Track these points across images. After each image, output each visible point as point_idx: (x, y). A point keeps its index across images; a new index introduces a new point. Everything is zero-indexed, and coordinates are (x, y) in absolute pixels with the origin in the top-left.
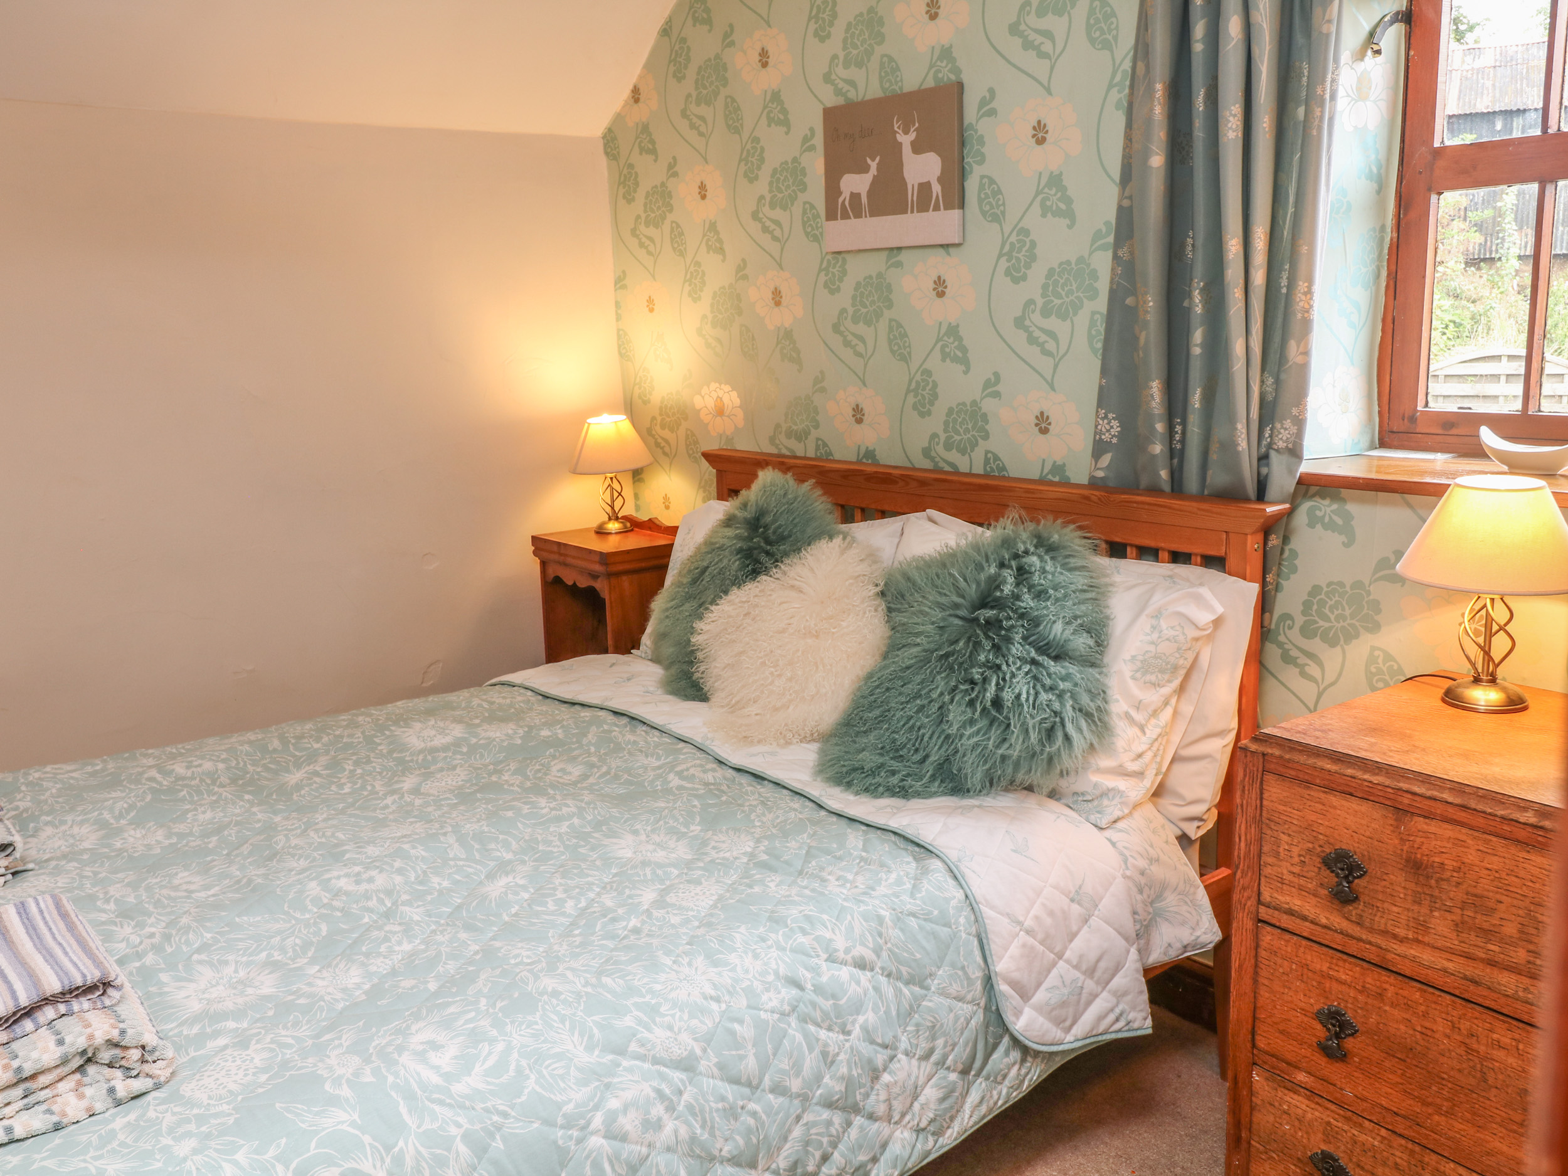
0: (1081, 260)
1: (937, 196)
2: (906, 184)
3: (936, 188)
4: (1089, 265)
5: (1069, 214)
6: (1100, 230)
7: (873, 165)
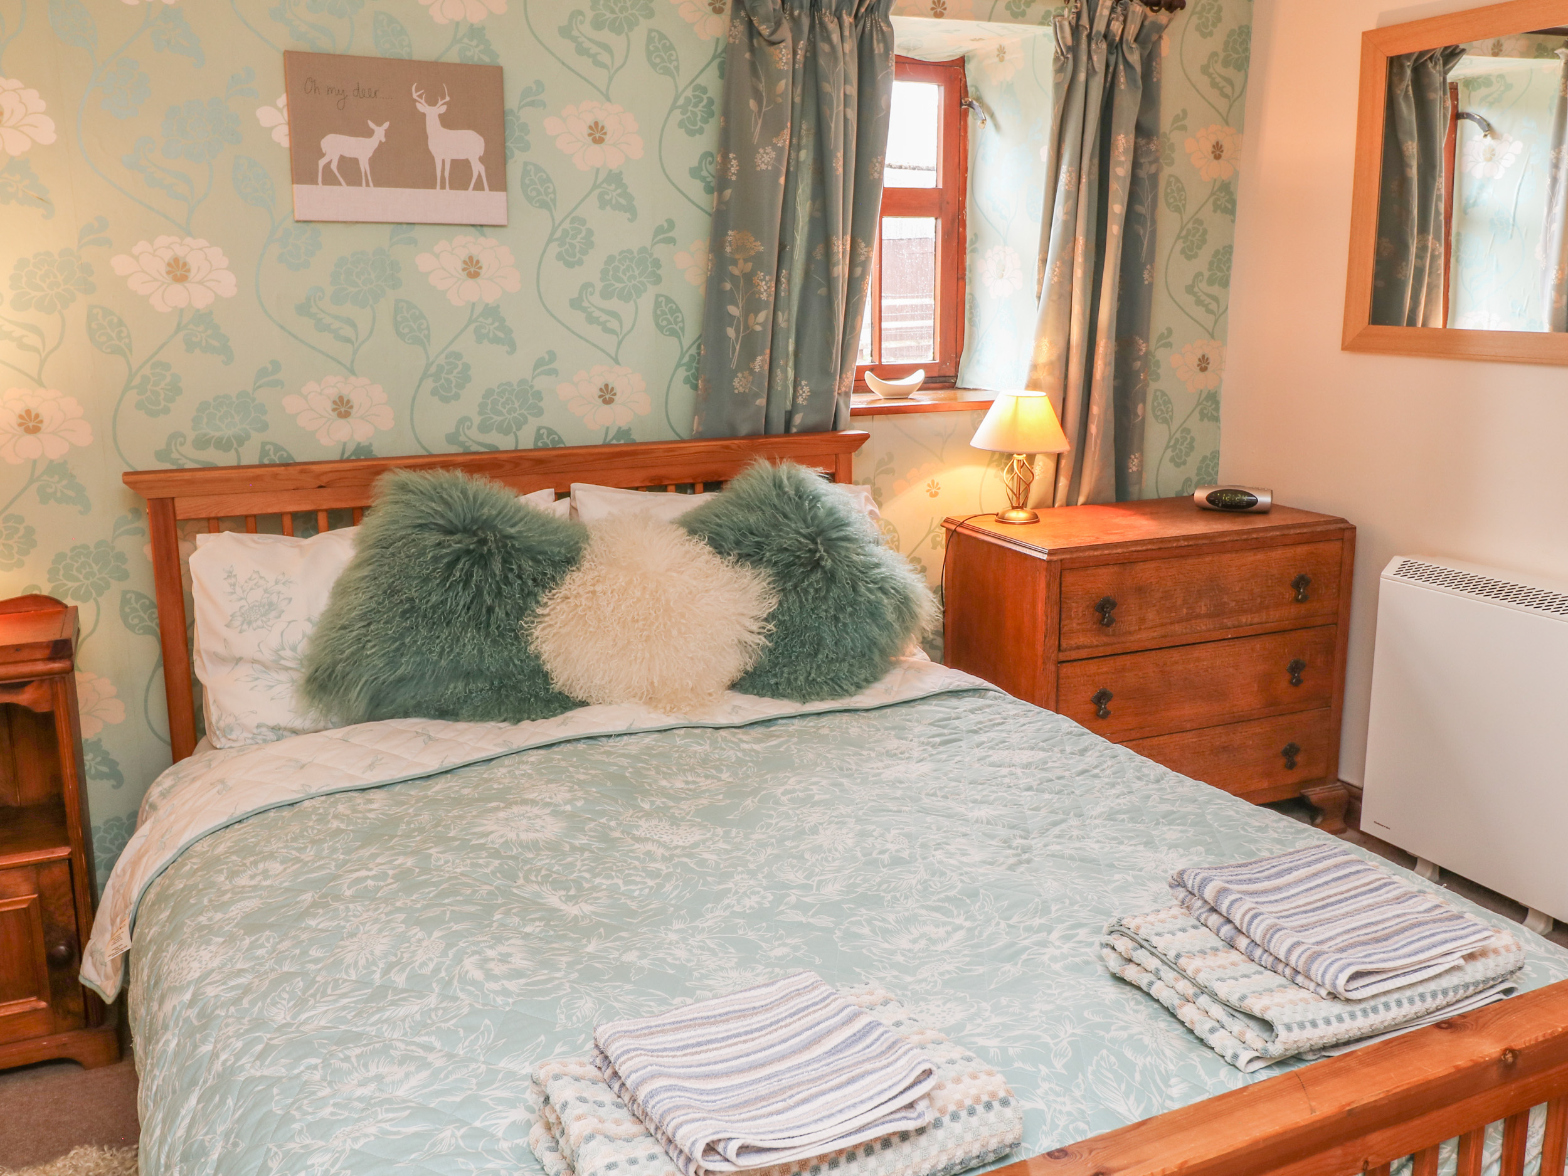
0: (643, 250)
1: (480, 175)
2: (432, 158)
3: (478, 168)
4: (651, 255)
5: (630, 209)
6: (662, 226)
7: (380, 133)
